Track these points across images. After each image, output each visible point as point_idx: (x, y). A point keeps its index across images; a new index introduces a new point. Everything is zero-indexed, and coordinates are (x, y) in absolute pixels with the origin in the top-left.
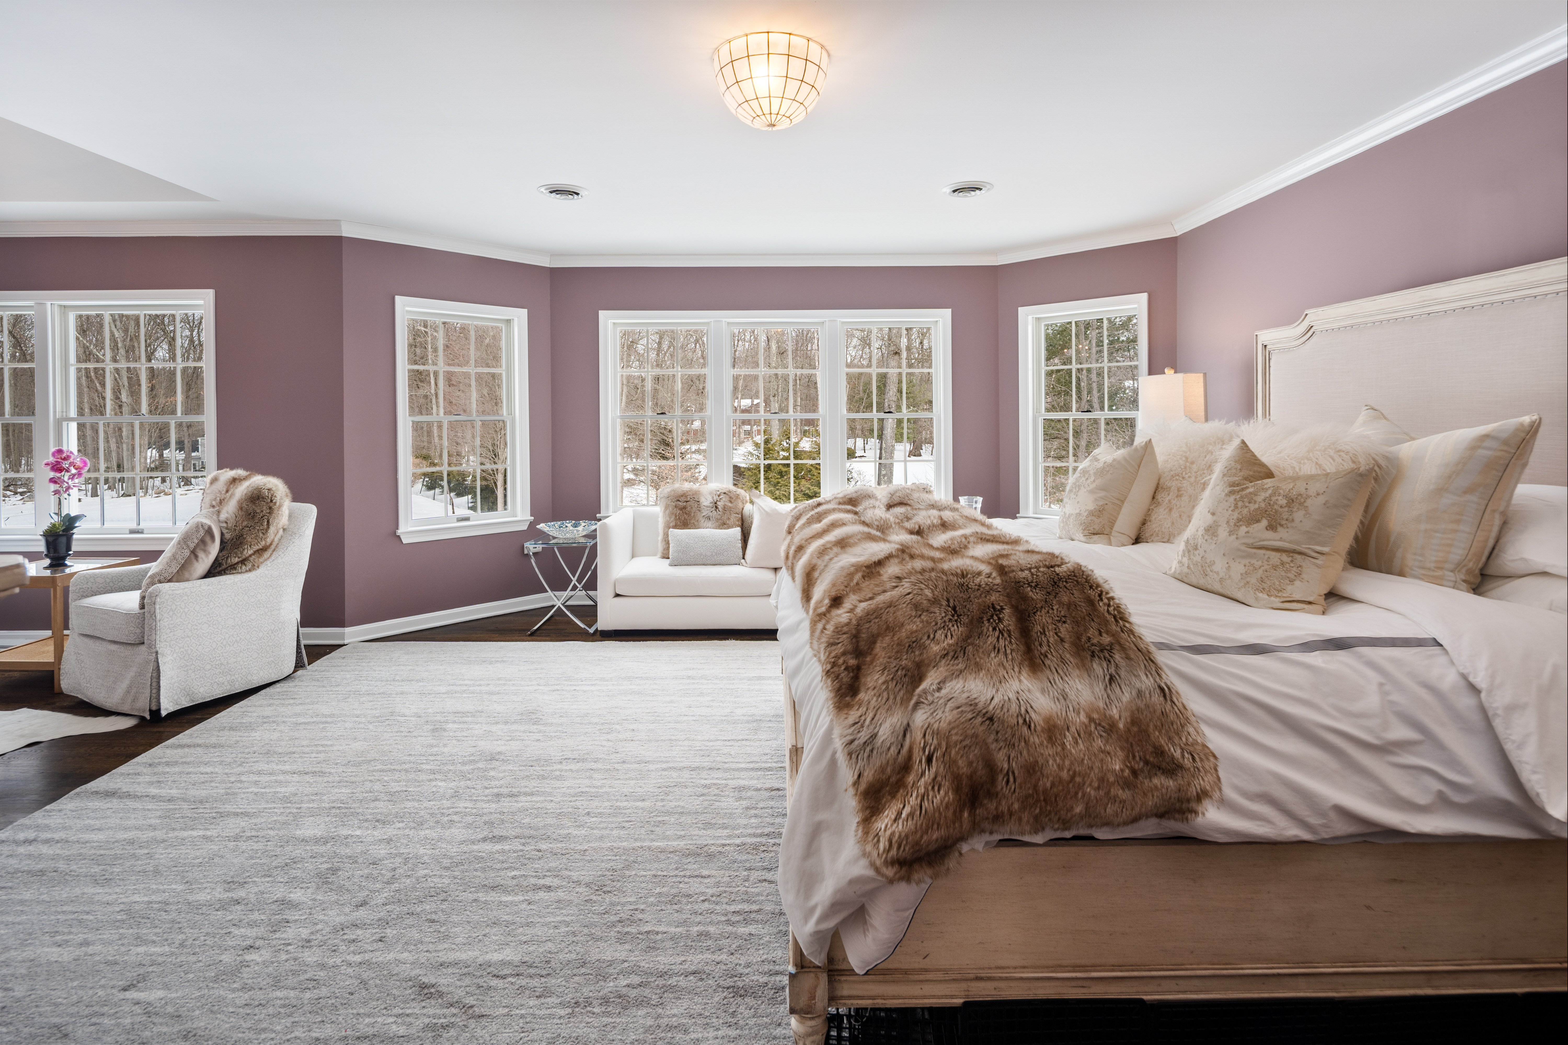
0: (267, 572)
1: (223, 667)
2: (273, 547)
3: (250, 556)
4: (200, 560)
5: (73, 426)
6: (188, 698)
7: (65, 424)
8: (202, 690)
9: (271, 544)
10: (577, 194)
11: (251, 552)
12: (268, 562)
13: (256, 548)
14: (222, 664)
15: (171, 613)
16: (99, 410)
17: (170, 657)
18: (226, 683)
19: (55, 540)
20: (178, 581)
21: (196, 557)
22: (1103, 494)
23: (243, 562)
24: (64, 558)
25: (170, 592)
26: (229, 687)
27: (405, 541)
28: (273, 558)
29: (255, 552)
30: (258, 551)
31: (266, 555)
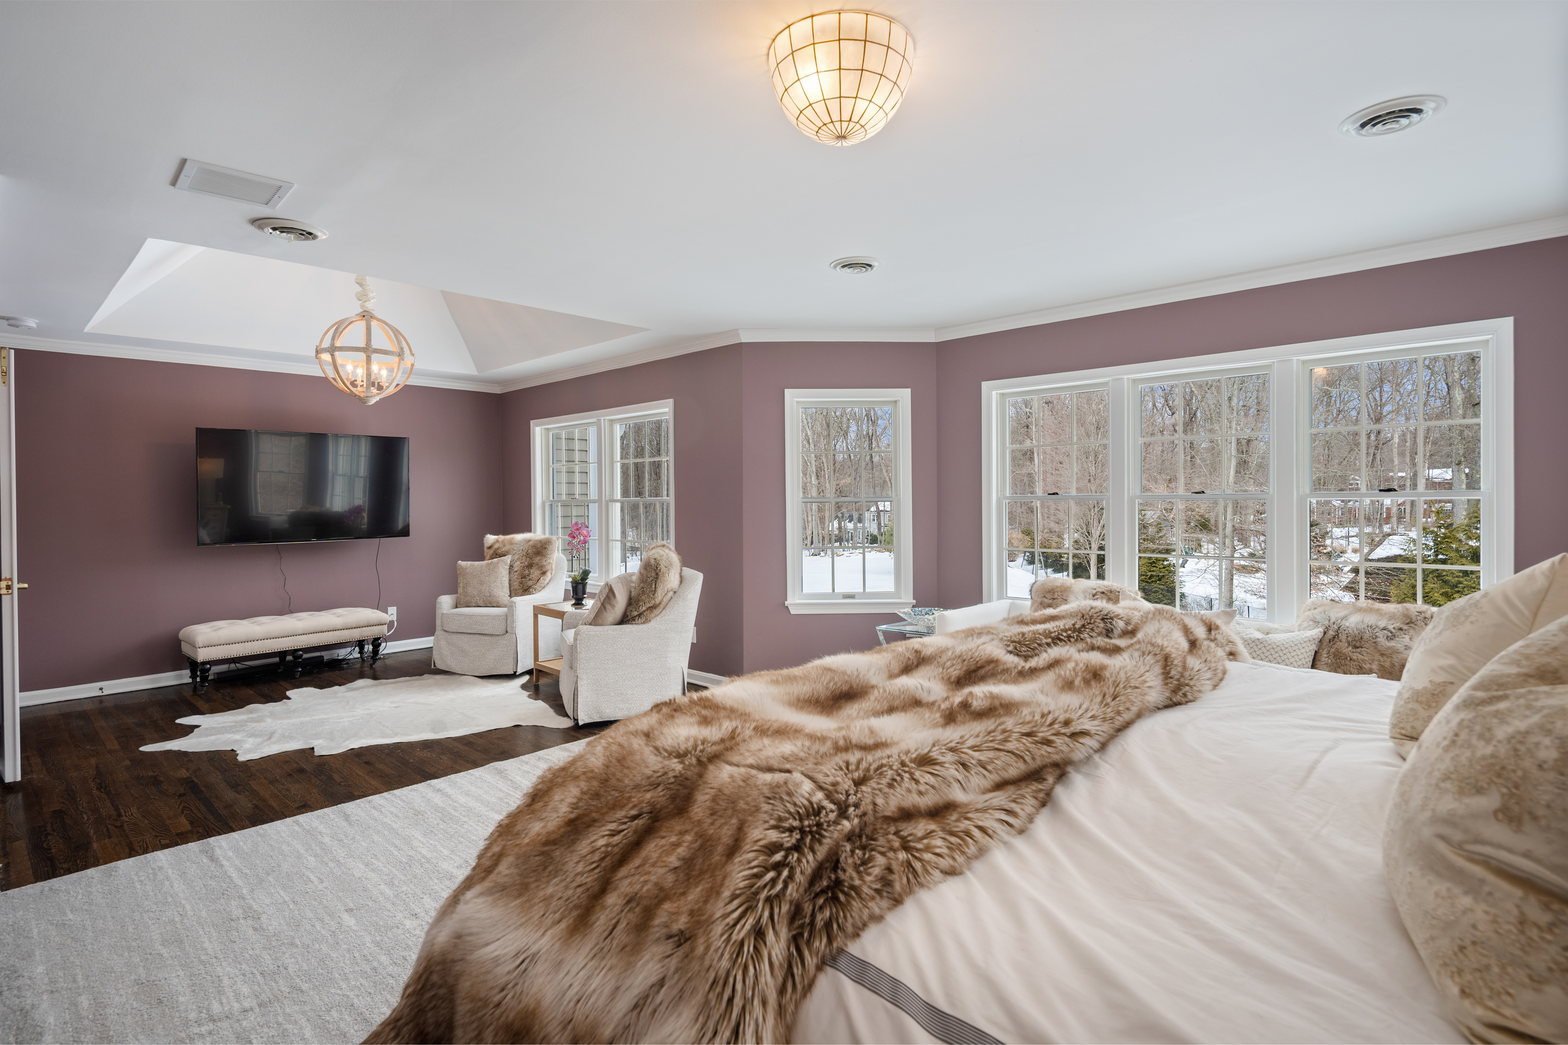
0: (656, 626)
1: (623, 696)
2: (662, 606)
3: (644, 611)
4: (608, 611)
5: (618, 506)
6: (598, 715)
7: (610, 504)
8: (608, 711)
9: (660, 604)
10: (870, 266)
11: (644, 608)
12: (658, 618)
13: (648, 605)
14: (622, 694)
15: (587, 648)
16: (639, 493)
17: (585, 682)
18: (625, 709)
19: (576, 586)
20: (595, 625)
21: (605, 608)
22: (1450, 661)
23: (639, 615)
24: (582, 599)
25: (586, 633)
26: (627, 713)
27: (793, 612)
28: (662, 614)
29: (647, 609)
30: (650, 607)
31: (656, 612)
